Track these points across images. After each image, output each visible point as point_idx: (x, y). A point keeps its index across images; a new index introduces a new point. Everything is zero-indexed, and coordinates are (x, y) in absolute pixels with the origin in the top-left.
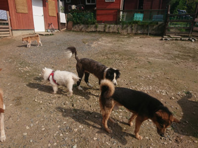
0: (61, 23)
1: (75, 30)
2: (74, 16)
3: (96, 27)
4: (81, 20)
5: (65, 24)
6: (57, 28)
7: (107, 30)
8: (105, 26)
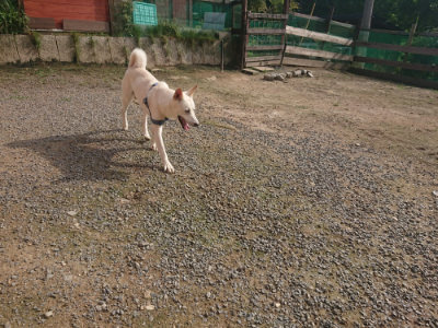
7: (83, 57)
8: (73, 40)
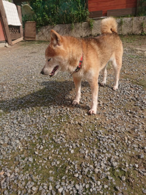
0: (10, 26)
1: (43, 38)
2: (36, 9)
3: (89, 27)
4: (53, 15)
5: (18, 27)
6: (3, 39)
